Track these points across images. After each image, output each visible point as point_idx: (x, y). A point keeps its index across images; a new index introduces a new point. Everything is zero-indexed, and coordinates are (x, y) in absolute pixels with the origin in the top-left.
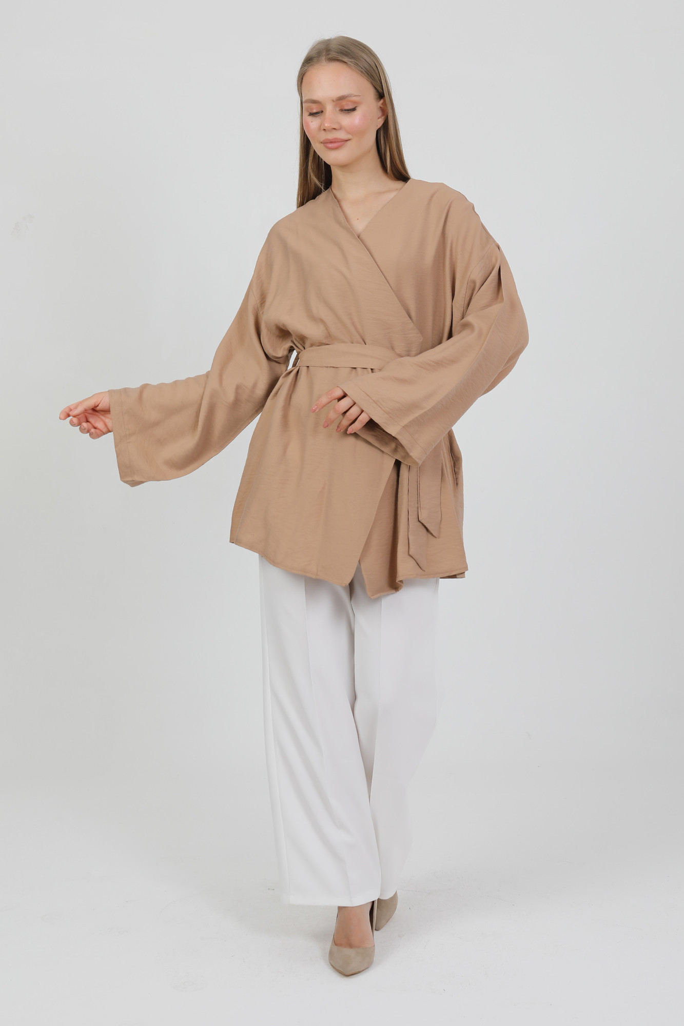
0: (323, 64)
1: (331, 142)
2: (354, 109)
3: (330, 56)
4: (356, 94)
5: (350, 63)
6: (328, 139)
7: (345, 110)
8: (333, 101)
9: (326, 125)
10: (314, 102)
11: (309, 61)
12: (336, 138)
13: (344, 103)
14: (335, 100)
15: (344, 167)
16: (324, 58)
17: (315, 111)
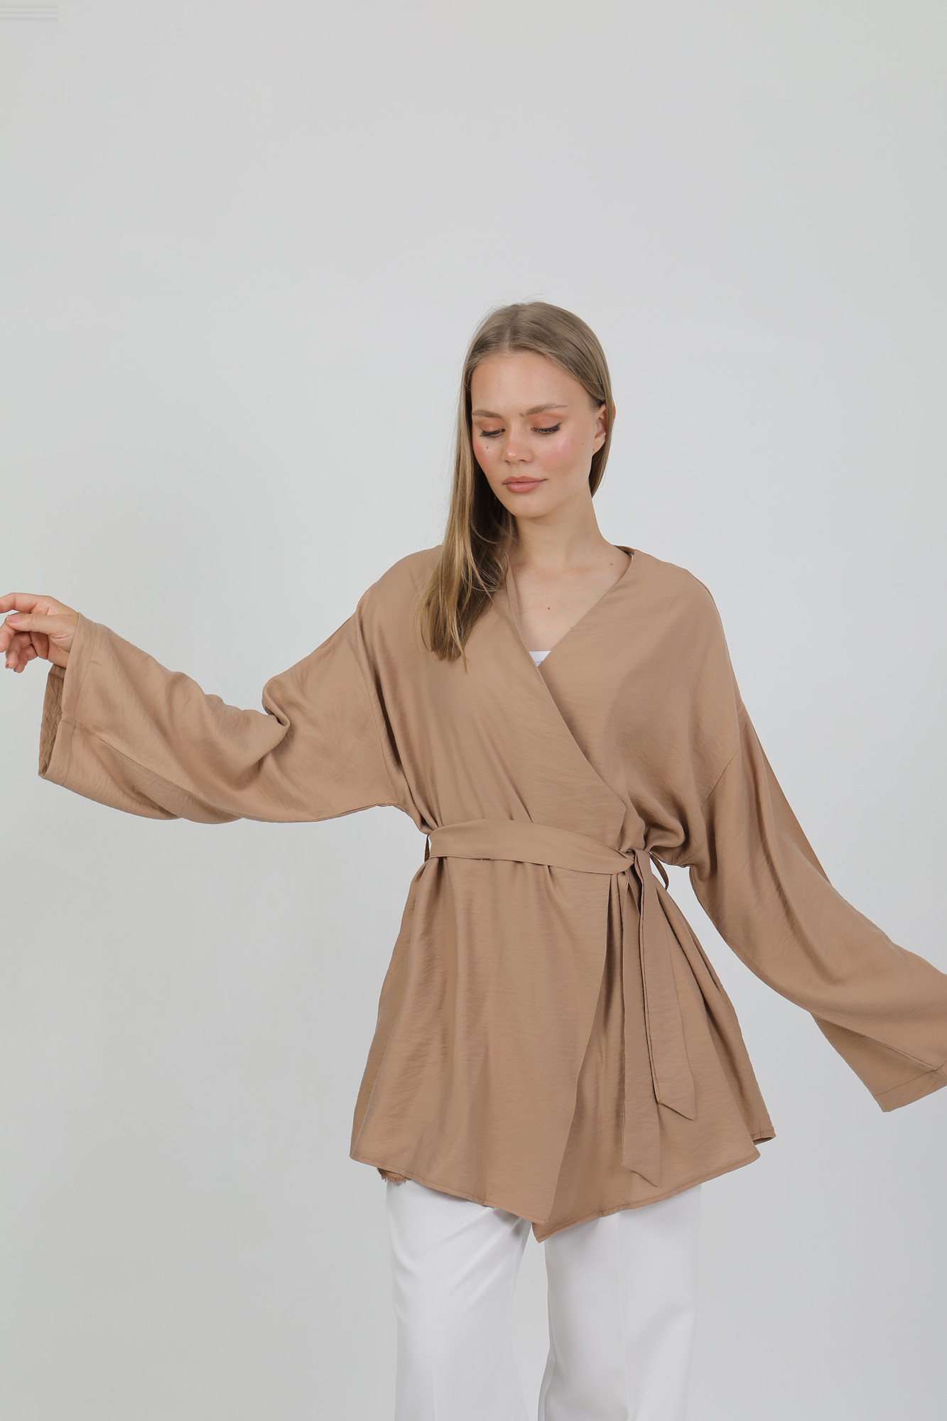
0: (505, 355)
1: (518, 482)
2: (555, 429)
3: (519, 342)
4: (559, 403)
5: (548, 354)
6: (513, 478)
7: (542, 430)
8: (522, 415)
9: (510, 454)
10: (491, 415)
11: (481, 347)
12: (524, 477)
13: (540, 419)
14: (524, 413)
15: (536, 519)
16: (506, 344)
17: (491, 429)
